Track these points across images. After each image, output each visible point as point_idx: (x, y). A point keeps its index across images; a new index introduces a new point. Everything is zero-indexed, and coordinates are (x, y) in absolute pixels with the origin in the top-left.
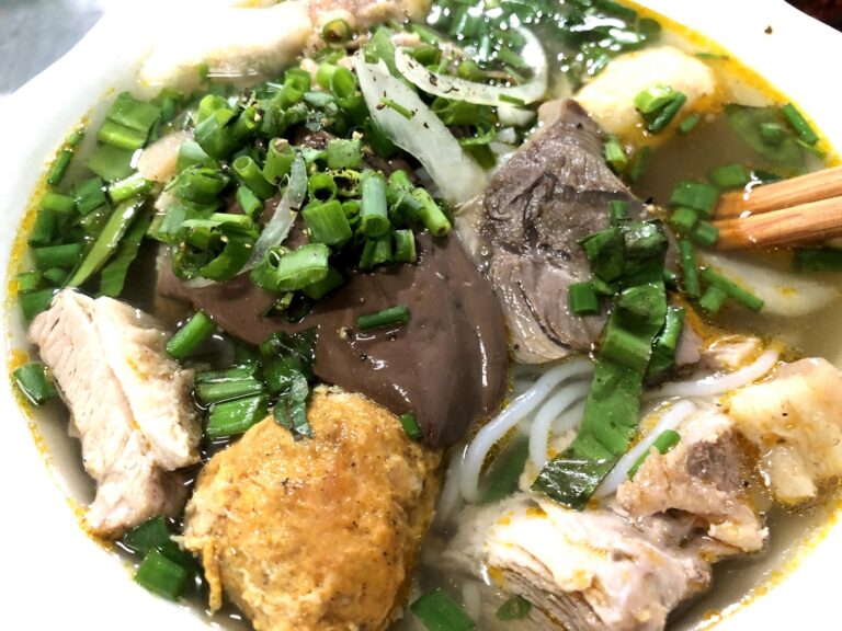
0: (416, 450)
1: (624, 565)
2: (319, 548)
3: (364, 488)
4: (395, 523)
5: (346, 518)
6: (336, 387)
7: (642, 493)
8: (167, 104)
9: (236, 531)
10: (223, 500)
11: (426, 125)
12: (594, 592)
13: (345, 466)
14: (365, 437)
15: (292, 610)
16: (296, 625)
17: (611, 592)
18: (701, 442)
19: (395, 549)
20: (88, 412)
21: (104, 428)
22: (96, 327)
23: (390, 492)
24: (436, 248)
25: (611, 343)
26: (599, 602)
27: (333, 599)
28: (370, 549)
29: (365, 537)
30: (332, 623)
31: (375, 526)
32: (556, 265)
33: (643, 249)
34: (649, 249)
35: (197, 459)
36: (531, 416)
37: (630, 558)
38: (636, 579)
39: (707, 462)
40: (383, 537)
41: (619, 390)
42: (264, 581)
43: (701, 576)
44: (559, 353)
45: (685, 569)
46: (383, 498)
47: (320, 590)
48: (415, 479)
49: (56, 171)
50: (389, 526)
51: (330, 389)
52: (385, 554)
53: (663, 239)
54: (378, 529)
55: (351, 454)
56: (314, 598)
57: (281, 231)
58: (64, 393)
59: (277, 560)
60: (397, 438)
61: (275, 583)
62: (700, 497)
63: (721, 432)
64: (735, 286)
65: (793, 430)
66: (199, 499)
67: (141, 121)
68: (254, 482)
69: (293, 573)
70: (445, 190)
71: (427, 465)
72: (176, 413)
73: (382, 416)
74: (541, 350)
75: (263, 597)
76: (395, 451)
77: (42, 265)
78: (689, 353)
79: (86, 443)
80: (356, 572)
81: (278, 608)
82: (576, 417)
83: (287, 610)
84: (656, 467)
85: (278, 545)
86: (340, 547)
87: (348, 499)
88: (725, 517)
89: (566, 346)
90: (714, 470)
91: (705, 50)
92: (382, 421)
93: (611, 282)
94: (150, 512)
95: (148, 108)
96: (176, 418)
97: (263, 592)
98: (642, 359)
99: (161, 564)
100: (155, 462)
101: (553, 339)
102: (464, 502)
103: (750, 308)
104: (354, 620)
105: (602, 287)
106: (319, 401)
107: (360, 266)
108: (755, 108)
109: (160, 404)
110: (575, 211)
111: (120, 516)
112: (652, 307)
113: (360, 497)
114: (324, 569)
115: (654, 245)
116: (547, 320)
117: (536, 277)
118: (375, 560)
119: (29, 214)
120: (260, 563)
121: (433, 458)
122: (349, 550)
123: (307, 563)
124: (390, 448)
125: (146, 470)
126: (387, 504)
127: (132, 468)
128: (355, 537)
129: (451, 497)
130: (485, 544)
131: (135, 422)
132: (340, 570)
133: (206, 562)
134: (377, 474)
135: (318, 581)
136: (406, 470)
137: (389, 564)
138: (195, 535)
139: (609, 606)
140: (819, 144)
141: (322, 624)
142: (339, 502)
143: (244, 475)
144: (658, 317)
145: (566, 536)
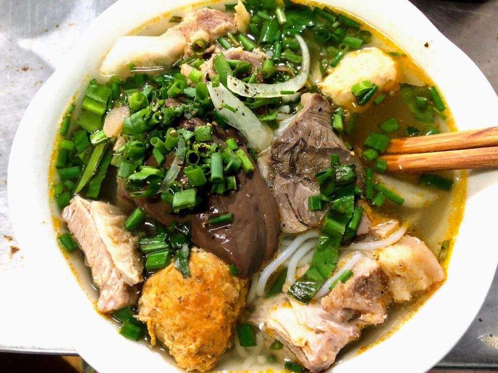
0: (236, 279)
1: (320, 336)
2: (195, 326)
3: (213, 299)
4: (226, 313)
5: (205, 313)
6: (201, 249)
7: (332, 303)
8: (114, 87)
9: (160, 317)
10: (154, 303)
11: (243, 114)
12: (306, 347)
13: (205, 290)
14: (213, 277)
15: (184, 351)
16: (186, 357)
17: (312, 349)
18: (362, 276)
19: (226, 324)
20: (93, 257)
21: (101, 266)
22: (92, 216)
23: (224, 301)
24: (247, 179)
25: (327, 226)
26: (308, 352)
27: (201, 347)
28: (216, 326)
29: (214, 321)
30: (200, 355)
31: (218, 316)
32: (304, 185)
33: (344, 181)
34: (348, 181)
35: (142, 280)
36: (289, 259)
37: (323, 332)
38: (324, 342)
39: (364, 285)
40: (221, 321)
41: (330, 246)
42: (172, 338)
43: (355, 335)
44: (303, 228)
45: (349, 332)
46: (221, 304)
47: (195, 344)
48: (236, 292)
49: (64, 128)
50: (224, 315)
51: (199, 250)
52: (222, 327)
53: (354, 176)
54: (220, 317)
55: (208, 285)
56: (193, 347)
57: (175, 175)
58: (81, 246)
59: (178, 331)
60: (228, 275)
61: (177, 341)
62: (358, 303)
63: (372, 271)
64: (391, 192)
65: (404, 272)
66: (144, 299)
67: (103, 98)
68: (166, 296)
69: (184, 337)
70: (253, 144)
71: (241, 285)
72: (132, 260)
73: (221, 264)
74: (295, 227)
75: (172, 345)
76: (227, 281)
77: (63, 179)
78: (363, 229)
79: (94, 271)
80: (210, 336)
81: (179, 350)
82: (310, 258)
83: (183, 351)
84: (339, 291)
85: (178, 325)
86: (203, 326)
87: (207, 305)
88: (368, 311)
89: (306, 225)
90: (367, 288)
91: (394, 50)
92: (221, 267)
93: (329, 196)
94: (124, 304)
95: (105, 89)
96: (132, 263)
97: (172, 343)
98: (340, 234)
99: (131, 327)
100: (124, 282)
101: (301, 222)
102: (257, 297)
103: (397, 203)
104: (210, 353)
105: (324, 198)
106: (194, 255)
107: (211, 192)
108: (415, 87)
109: (124, 256)
110: (314, 158)
111: (111, 306)
112: (347, 209)
113: (211, 304)
114: (197, 336)
115: (350, 179)
116: (299, 213)
117: (295, 191)
118: (218, 330)
119: (54, 151)
120: (171, 331)
121: (244, 282)
122: (207, 327)
123: (190, 332)
124: (224, 281)
125: (121, 287)
126: (223, 306)
127: (115, 285)
128: (209, 321)
129: (252, 296)
130: (266, 318)
131: (114, 265)
132: (203, 336)
133: (149, 327)
134: (218, 293)
135: (195, 340)
136: (232, 289)
137: (224, 331)
138: (144, 316)
139: (311, 354)
140: (445, 111)
141: (197, 356)
142: (202, 307)
143: (163, 293)
144: (349, 214)
145: (298, 320)
